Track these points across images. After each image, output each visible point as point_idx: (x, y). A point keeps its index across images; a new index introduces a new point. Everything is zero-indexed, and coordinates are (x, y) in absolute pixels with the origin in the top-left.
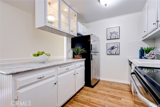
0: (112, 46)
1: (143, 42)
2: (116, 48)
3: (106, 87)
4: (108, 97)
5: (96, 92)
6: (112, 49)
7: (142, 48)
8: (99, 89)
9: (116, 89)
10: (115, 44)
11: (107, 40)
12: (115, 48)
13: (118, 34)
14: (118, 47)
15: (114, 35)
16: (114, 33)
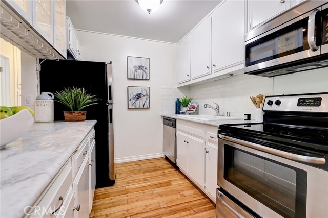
0: (137, 93)
1: (178, 90)
2: (144, 96)
3: (137, 173)
4: (153, 190)
5: (127, 192)
6: (138, 98)
7: (178, 99)
8: (128, 183)
9: (154, 171)
10: (142, 89)
11: (128, 79)
12: (142, 96)
13: (147, 71)
14: (148, 96)
15: (140, 71)
16: (141, 67)
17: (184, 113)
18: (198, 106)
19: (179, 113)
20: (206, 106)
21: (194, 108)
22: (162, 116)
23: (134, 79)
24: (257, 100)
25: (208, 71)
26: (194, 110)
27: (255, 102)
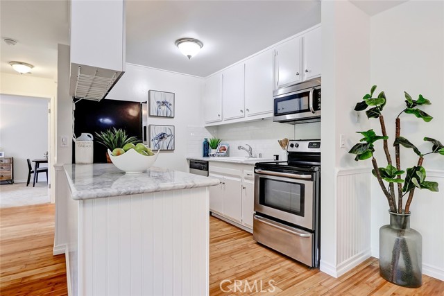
1: (206, 130)
2: (168, 136)
7: (206, 139)
11: (150, 116)
12: (166, 136)
13: (172, 107)
14: (172, 136)
15: (164, 108)
16: (164, 103)
17: (213, 155)
18: (229, 148)
19: (208, 156)
20: (239, 148)
21: (225, 150)
22: (188, 159)
23: (158, 116)
24: (284, 143)
25: (241, 114)
26: (225, 152)
27: (281, 145)
